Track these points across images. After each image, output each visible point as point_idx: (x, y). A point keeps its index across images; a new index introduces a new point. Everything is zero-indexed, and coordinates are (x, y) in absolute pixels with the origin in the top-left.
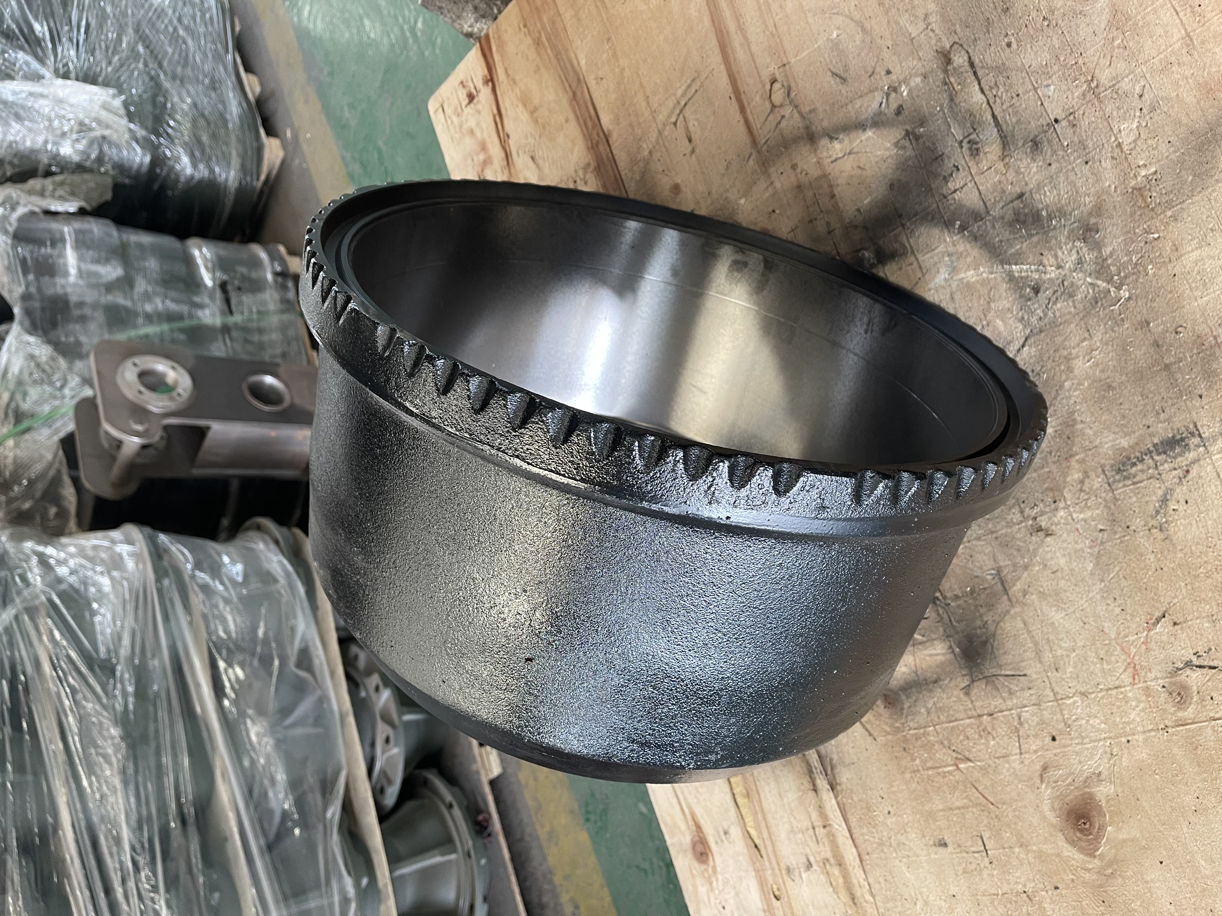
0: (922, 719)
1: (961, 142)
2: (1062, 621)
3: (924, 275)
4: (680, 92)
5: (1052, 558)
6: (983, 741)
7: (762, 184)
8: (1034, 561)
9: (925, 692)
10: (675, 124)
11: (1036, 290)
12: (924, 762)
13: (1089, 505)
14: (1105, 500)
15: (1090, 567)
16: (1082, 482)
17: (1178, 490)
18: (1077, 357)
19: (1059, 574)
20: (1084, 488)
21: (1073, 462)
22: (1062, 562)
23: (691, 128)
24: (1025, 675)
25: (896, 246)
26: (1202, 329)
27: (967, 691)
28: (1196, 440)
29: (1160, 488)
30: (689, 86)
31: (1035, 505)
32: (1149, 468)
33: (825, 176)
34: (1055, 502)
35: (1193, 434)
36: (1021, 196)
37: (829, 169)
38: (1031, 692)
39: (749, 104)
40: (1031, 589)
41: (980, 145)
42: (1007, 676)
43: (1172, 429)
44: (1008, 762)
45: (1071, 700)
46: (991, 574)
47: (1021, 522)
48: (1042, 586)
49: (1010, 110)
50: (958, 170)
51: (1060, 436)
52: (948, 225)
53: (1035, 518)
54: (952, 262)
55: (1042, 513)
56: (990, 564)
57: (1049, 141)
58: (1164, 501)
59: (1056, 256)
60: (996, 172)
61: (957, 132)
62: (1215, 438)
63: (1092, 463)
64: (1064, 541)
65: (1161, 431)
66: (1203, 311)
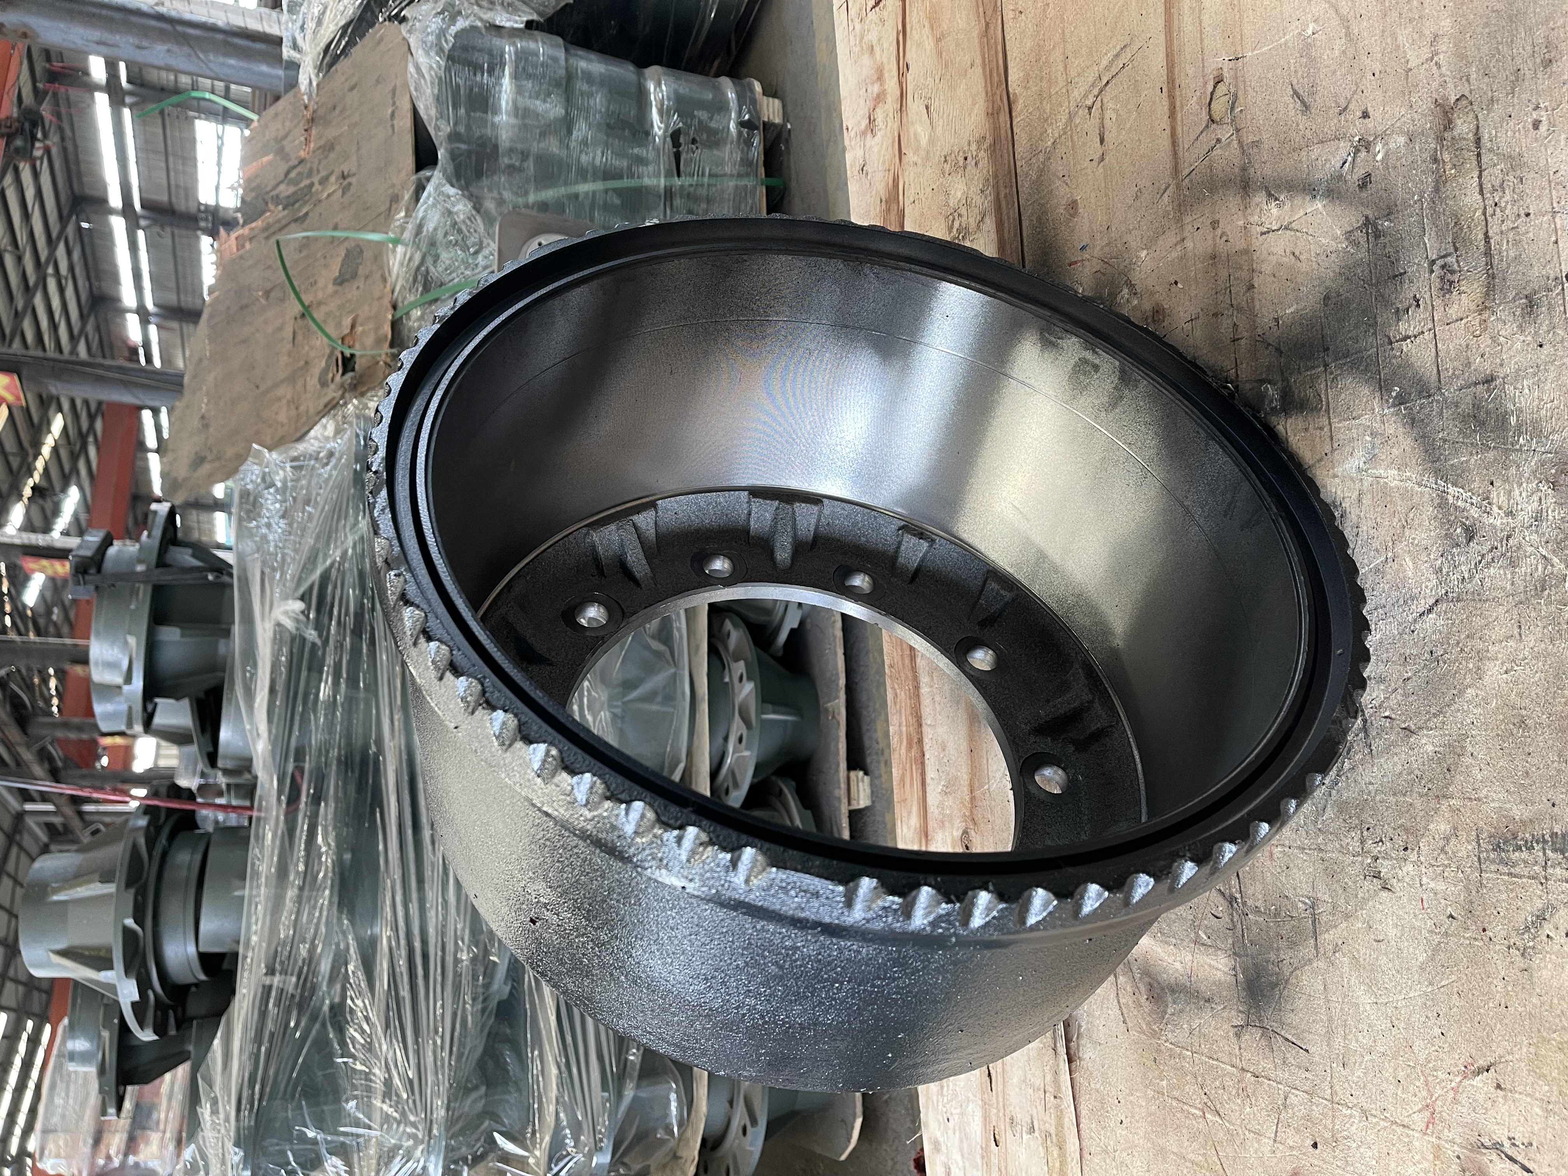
0: (1181, 1035)
1: (1433, 262)
2: (1368, 1007)
3: (1333, 450)
4: (1105, 62)
5: (1381, 922)
6: (1239, 1101)
7: (1171, 238)
8: (1359, 913)
9: (1193, 1006)
10: (1090, 108)
11: (1470, 534)
12: (1171, 1087)
13: (1446, 874)
14: (1468, 879)
15: (1422, 957)
16: (1447, 839)
19: (1383, 946)
20: (1447, 849)
21: (1444, 806)
22: (1392, 932)
23: (1108, 123)
24: (1307, 1051)
25: (1310, 393)
27: (1239, 1032)
29: (1540, 897)
30: (1117, 56)
31: (1381, 841)
32: (1536, 863)
33: (1248, 252)
34: (1406, 849)
36: (1489, 380)
37: (1257, 242)
38: (1308, 1075)
39: (1182, 107)
40: (1344, 948)
41: (1455, 278)
42: (1287, 1040)
44: (1258, 1142)
45: (1349, 1111)
46: (1305, 903)
47: (1358, 854)
48: (1358, 951)
49: (1511, 235)
50: (1418, 306)
51: (1439, 762)
52: (1383, 387)
53: (1376, 859)
54: (1373, 447)
55: (1387, 855)
56: (1306, 889)
57: (1551, 308)
58: (1540, 918)
59: (1509, 493)
60: (1467, 328)
61: (1432, 244)
63: (1467, 819)
64: (1401, 907)
65: (1566, 818)
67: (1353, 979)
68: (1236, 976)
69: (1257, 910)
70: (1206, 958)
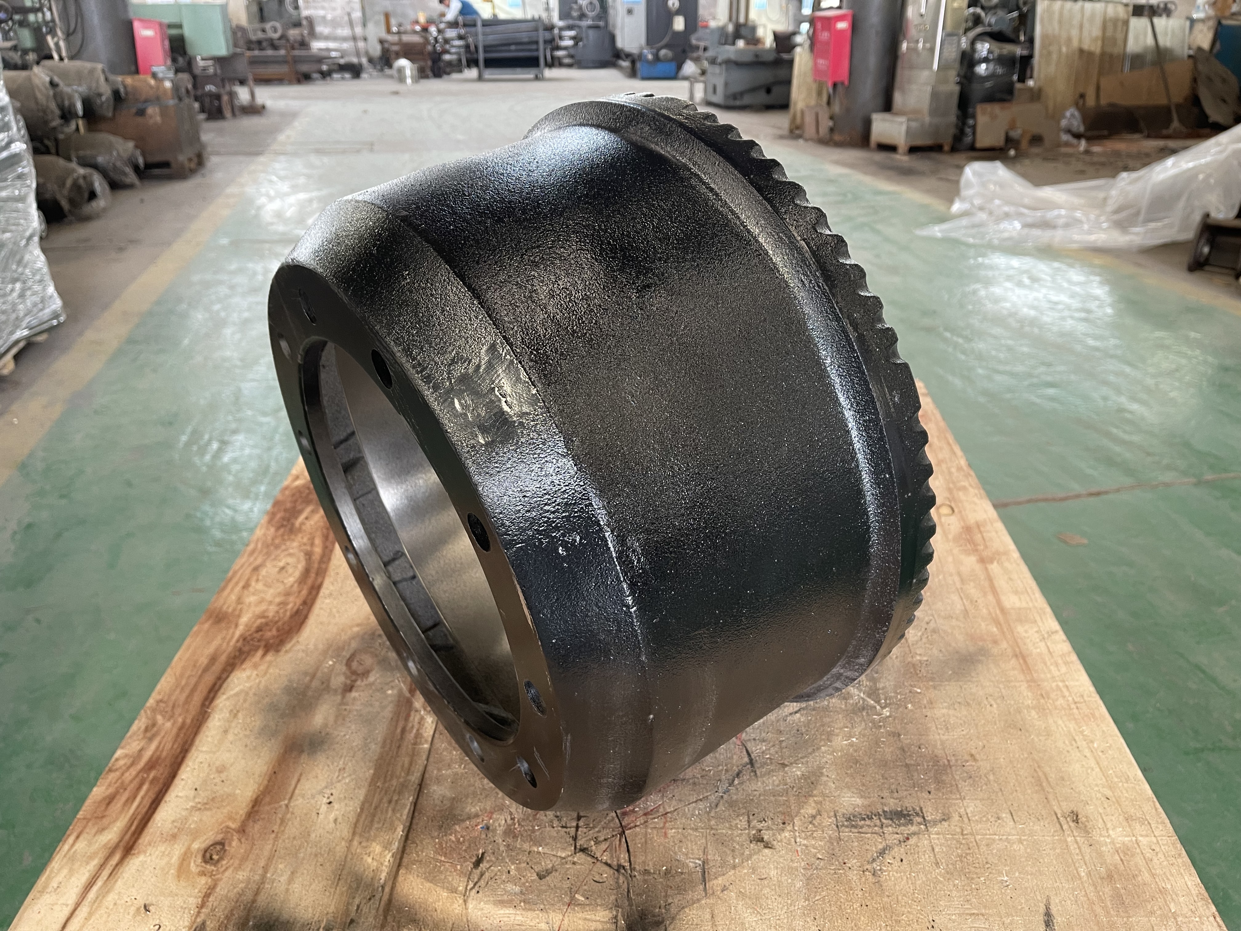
2: (754, 924)
8: (745, 864)
13: (815, 835)
15: (799, 884)
16: (814, 817)
17: (896, 850)
18: (837, 735)
19: (766, 882)
20: (814, 822)
21: (811, 800)
22: (773, 873)
26: (939, 752)
28: (920, 820)
29: (881, 843)
31: (764, 820)
32: (876, 826)
34: (784, 823)
35: (917, 814)
40: (731, 887)
43: (902, 806)
46: (695, 863)
47: (745, 829)
48: (744, 888)
51: (805, 779)
53: (760, 831)
55: (769, 828)
56: (698, 854)
58: (882, 853)
62: (935, 823)
63: (827, 805)
64: (781, 857)
65: (892, 804)
66: (943, 743)
67: (740, 907)
68: (616, 923)
69: (646, 872)
70: (580, 915)
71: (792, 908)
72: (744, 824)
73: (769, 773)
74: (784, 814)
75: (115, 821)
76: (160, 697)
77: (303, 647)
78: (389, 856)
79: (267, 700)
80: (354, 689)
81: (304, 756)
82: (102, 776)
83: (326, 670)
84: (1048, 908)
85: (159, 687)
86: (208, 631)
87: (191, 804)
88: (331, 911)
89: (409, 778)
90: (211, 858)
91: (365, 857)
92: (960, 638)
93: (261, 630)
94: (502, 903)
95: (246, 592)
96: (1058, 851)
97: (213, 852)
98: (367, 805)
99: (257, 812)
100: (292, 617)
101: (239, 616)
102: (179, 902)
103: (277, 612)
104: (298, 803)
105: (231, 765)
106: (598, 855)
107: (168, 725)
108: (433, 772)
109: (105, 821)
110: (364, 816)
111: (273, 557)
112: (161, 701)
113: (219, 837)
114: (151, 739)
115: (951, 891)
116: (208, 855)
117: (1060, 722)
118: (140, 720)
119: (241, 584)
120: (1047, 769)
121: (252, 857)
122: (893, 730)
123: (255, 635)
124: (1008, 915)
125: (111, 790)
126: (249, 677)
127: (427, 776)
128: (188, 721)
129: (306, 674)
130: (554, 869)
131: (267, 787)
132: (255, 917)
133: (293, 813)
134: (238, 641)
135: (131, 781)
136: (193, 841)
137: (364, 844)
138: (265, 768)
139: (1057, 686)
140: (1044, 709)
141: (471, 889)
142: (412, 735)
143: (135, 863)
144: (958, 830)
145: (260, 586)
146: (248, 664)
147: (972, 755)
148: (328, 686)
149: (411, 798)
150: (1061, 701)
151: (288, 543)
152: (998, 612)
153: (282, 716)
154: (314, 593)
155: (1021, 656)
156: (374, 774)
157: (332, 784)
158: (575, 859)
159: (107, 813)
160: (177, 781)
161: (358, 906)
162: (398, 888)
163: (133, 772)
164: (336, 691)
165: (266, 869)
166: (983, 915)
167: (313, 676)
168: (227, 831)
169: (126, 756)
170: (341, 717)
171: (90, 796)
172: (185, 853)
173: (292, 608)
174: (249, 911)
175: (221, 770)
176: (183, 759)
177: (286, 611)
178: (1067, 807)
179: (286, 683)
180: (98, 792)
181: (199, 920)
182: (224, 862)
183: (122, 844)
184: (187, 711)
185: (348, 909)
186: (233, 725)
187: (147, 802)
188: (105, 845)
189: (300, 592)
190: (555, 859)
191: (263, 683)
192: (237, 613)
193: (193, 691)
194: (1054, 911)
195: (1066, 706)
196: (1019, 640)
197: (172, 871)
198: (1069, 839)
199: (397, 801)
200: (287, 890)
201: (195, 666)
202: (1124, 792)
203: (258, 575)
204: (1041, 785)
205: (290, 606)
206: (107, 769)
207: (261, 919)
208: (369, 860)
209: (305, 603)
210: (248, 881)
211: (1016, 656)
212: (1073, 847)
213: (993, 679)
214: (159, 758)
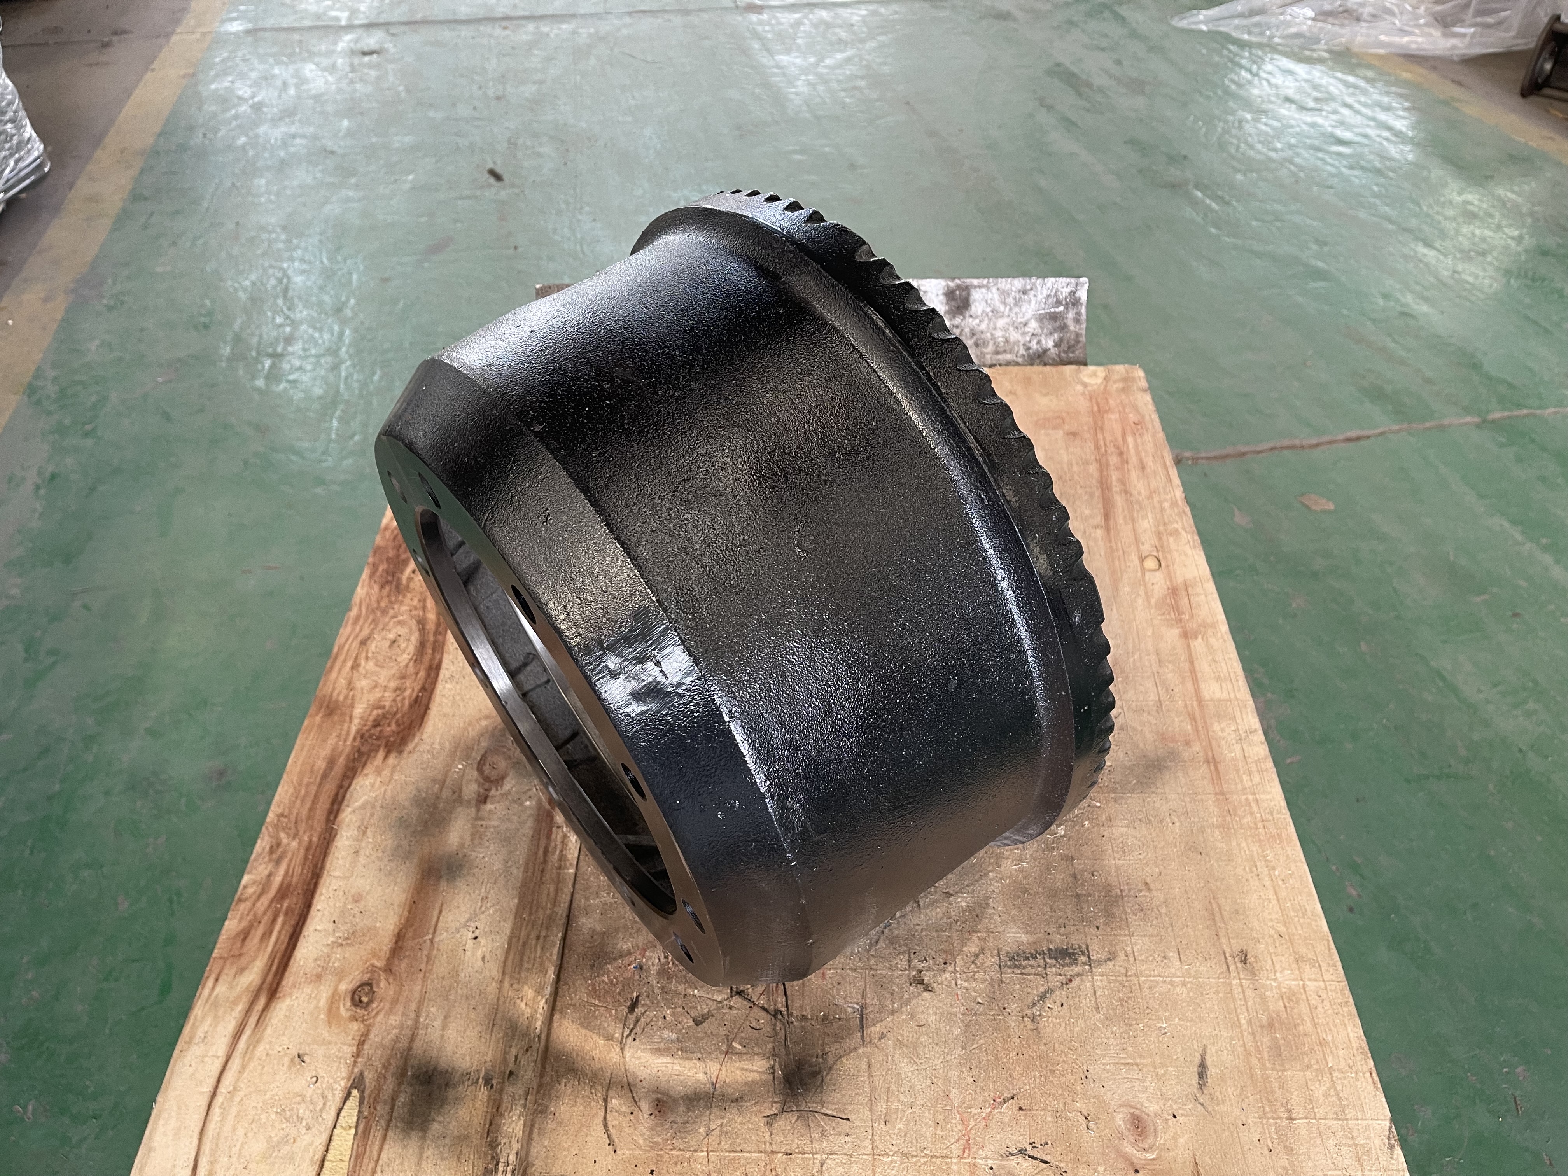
0: (695, 1140)
2: (910, 1074)
5: (923, 1013)
8: (904, 1009)
9: (714, 1110)
13: (976, 977)
14: (992, 979)
15: (957, 1032)
16: (976, 956)
17: (1057, 993)
18: (1008, 859)
19: (924, 1029)
22: (932, 1019)
24: (848, 1119)
26: (1113, 880)
27: (770, 1120)
28: (1084, 959)
31: (925, 960)
34: (945, 964)
35: (1083, 953)
38: (848, 1139)
42: (826, 1115)
43: (1068, 943)
45: (889, 1159)
46: (853, 1008)
47: (906, 969)
48: (902, 1035)
51: (970, 911)
53: (921, 971)
55: (929, 969)
56: (856, 998)
58: (1043, 997)
62: (1100, 962)
63: (991, 943)
64: (940, 1001)
65: (1058, 941)
66: (1117, 868)
67: (897, 1056)
68: (773, 1073)
69: (804, 1018)
70: (737, 1064)
71: (948, 1058)
72: (905, 963)
73: (933, 903)
74: (946, 952)
75: (254, 959)
76: (280, 811)
77: (428, 748)
78: (542, 1003)
79: (396, 814)
80: (489, 800)
81: (443, 884)
82: (233, 907)
83: (455, 776)
84: (1203, 1059)
85: (277, 798)
86: (320, 727)
87: (332, 939)
88: (488, 1059)
89: (556, 909)
90: (361, 1001)
91: (518, 1001)
92: (1150, 736)
93: (379, 725)
94: (658, 1051)
95: (356, 674)
96: (1221, 995)
97: (362, 994)
98: (514, 940)
99: (401, 948)
100: (411, 706)
101: (352, 706)
102: (333, 1051)
103: (394, 700)
104: (442, 937)
105: (368, 893)
106: (755, 999)
107: (294, 844)
108: (581, 901)
109: (244, 961)
110: (512, 954)
111: (381, 626)
112: (282, 815)
113: (367, 977)
114: (278, 862)
115: (1108, 1038)
116: (357, 998)
117: (1244, 845)
118: (263, 839)
119: (349, 664)
120: (1222, 901)
121: (402, 999)
122: (1066, 852)
123: (372, 731)
124: (1163, 1065)
125: (244, 924)
126: (373, 786)
127: (574, 905)
128: (315, 839)
129: (434, 781)
130: (710, 1014)
131: (408, 919)
132: (413, 1067)
133: (438, 950)
134: (355, 739)
135: (265, 913)
136: (340, 981)
137: (515, 986)
138: (404, 896)
139: (1247, 799)
140: (1228, 829)
141: (628, 1036)
142: (556, 857)
143: (281, 1008)
144: (1123, 971)
145: (371, 665)
146: (369, 769)
147: (1146, 884)
148: (460, 796)
149: (560, 935)
150: (1248, 819)
151: (396, 607)
152: (1195, 704)
153: (415, 833)
154: (433, 674)
155: (1212, 761)
156: (519, 904)
157: (476, 915)
158: (732, 1003)
159: (245, 950)
160: (313, 912)
161: (516, 1057)
162: (554, 1036)
163: (265, 901)
164: (469, 801)
165: (418, 1012)
166: (1137, 1065)
167: (443, 784)
168: (373, 970)
169: (254, 882)
170: (477, 835)
171: (223, 931)
172: (333, 996)
173: (411, 694)
174: (406, 1060)
175: (357, 899)
176: (316, 884)
177: (404, 699)
178: (1237, 945)
179: (414, 792)
180: (231, 926)
181: (356, 1070)
182: (374, 1005)
183: (265, 986)
184: (312, 827)
185: (505, 1059)
186: (363, 844)
187: (285, 938)
188: (247, 988)
189: (417, 674)
190: (711, 1003)
191: (389, 793)
192: (349, 701)
193: (315, 801)
194: (1209, 1061)
195: (1252, 825)
196: (1214, 742)
197: (322, 1016)
198: (1234, 982)
199: (545, 937)
200: (442, 1036)
201: (312, 772)
202: (1299, 928)
203: (367, 652)
204: (1214, 920)
205: (408, 693)
206: (236, 898)
207: (419, 1068)
208: (523, 1005)
209: (423, 688)
210: (401, 1027)
211: (1208, 762)
212: (1237, 991)
213: (1180, 790)
214: (289, 885)
